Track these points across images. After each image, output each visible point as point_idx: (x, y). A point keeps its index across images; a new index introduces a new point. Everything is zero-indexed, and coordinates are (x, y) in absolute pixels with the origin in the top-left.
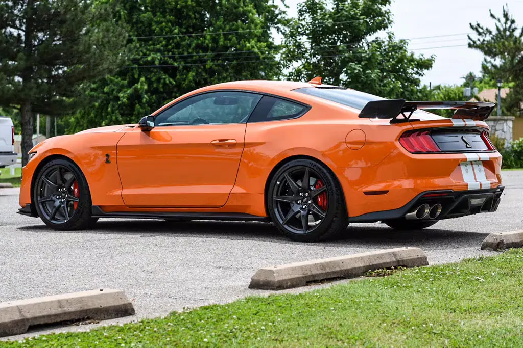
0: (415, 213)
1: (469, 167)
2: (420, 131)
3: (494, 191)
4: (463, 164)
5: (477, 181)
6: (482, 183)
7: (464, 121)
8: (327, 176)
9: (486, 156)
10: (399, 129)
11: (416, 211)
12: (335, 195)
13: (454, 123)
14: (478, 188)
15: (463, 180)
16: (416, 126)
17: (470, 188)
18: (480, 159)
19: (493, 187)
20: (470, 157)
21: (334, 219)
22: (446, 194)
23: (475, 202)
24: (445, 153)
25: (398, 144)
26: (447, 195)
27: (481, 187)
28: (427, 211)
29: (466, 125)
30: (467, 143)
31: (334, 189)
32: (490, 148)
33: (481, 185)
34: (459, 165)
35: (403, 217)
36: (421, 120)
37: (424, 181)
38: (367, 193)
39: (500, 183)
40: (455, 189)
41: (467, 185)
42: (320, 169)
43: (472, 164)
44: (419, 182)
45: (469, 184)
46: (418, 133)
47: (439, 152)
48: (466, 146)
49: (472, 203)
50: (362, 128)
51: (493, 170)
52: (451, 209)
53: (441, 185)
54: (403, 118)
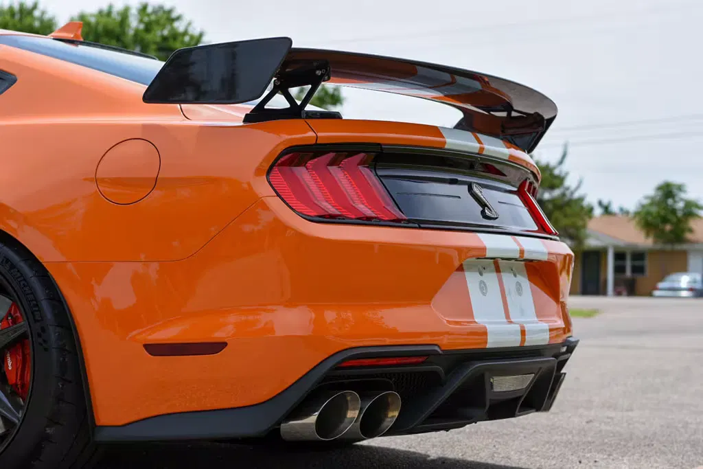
0: (312, 419)
1: (491, 278)
2: (341, 152)
3: (555, 351)
4: (472, 268)
5: (511, 322)
6: (527, 327)
7: (480, 142)
8: (33, 293)
9: (538, 248)
10: (271, 140)
11: (317, 413)
12: (54, 354)
13: (448, 140)
14: (513, 341)
15: (472, 316)
16: (327, 134)
17: (492, 342)
18: (522, 252)
19: (554, 342)
20: (494, 244)
21: (48, 430)
22: (414, 360)
23: (505, 385)
24: (420, 228)
25: (263, 188)
26: (423, 363)
27: (523, 340)
28: (352, 414)
29: (482, 149)
30: (483, 205)
31: (53, 334)
32: (543, 228)
33: (523, 332)
34: (461, 269)
35: (275, 432)
36: (344, 118)
37: (349, 314)
38: (155, 349)
39: (569, 331)
40: (446, 343)
41: (484, 333)
42: (13, 266)
43: (498, 270)
44: (330, 315)
45: (489, 328)
46: (332, 155)
47: (399, 221)
48: (483, 212)
49: (497, 389)
50: (148, 135)
51: (554, 292)
52: (436, 404)
53: (401, 329)
54: (286, 105)
